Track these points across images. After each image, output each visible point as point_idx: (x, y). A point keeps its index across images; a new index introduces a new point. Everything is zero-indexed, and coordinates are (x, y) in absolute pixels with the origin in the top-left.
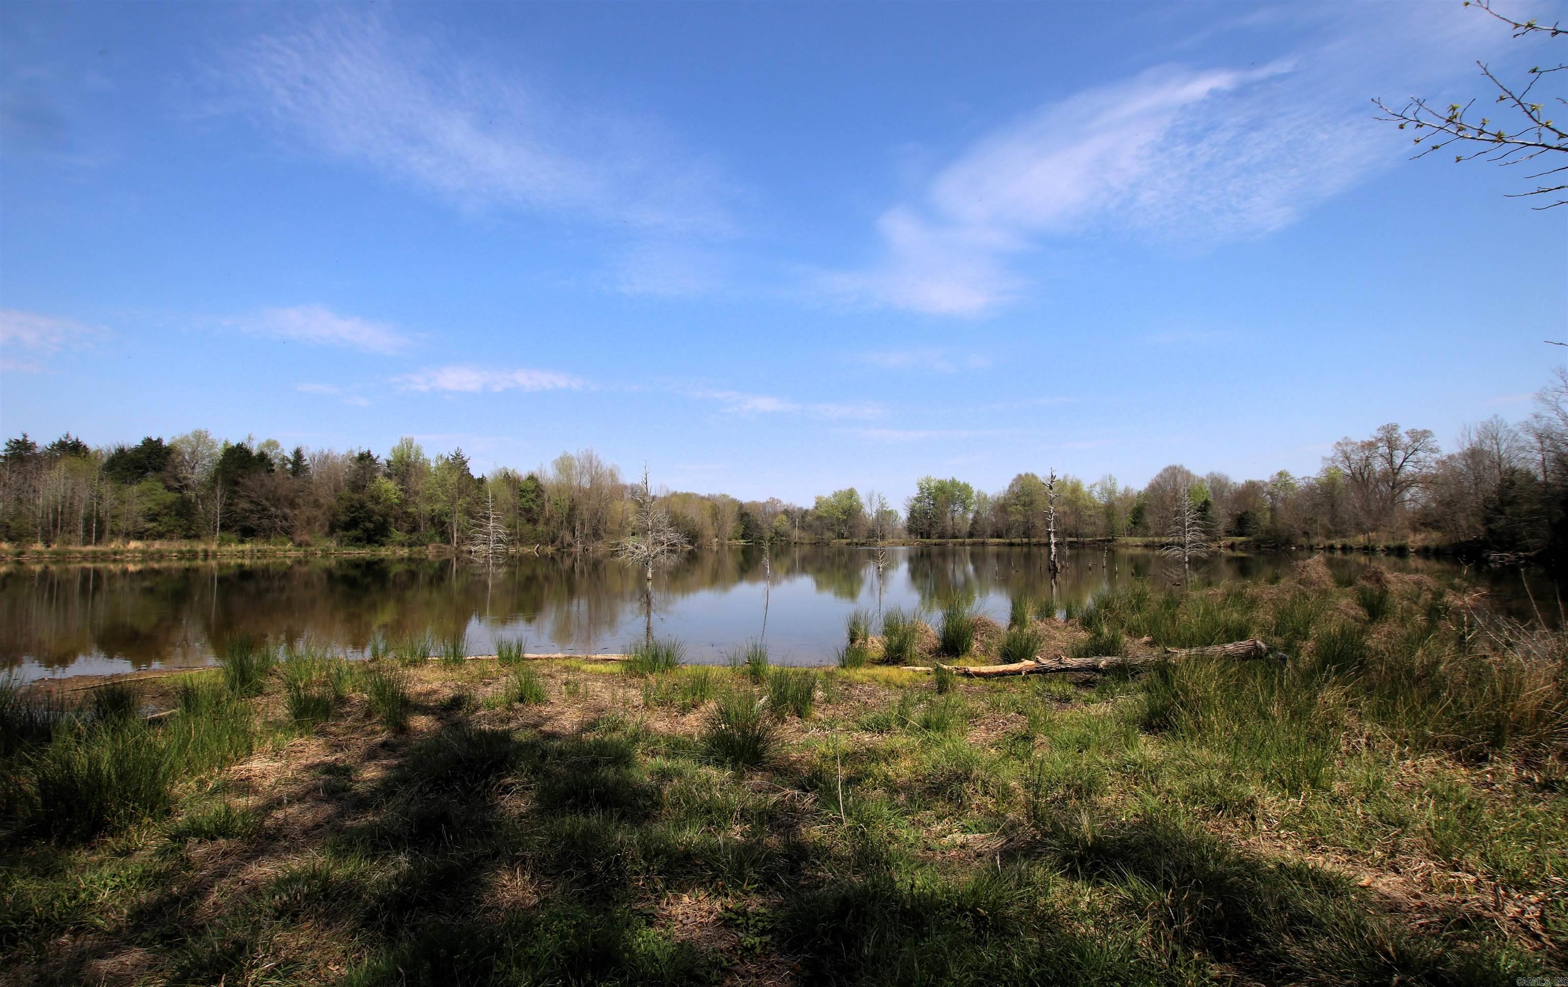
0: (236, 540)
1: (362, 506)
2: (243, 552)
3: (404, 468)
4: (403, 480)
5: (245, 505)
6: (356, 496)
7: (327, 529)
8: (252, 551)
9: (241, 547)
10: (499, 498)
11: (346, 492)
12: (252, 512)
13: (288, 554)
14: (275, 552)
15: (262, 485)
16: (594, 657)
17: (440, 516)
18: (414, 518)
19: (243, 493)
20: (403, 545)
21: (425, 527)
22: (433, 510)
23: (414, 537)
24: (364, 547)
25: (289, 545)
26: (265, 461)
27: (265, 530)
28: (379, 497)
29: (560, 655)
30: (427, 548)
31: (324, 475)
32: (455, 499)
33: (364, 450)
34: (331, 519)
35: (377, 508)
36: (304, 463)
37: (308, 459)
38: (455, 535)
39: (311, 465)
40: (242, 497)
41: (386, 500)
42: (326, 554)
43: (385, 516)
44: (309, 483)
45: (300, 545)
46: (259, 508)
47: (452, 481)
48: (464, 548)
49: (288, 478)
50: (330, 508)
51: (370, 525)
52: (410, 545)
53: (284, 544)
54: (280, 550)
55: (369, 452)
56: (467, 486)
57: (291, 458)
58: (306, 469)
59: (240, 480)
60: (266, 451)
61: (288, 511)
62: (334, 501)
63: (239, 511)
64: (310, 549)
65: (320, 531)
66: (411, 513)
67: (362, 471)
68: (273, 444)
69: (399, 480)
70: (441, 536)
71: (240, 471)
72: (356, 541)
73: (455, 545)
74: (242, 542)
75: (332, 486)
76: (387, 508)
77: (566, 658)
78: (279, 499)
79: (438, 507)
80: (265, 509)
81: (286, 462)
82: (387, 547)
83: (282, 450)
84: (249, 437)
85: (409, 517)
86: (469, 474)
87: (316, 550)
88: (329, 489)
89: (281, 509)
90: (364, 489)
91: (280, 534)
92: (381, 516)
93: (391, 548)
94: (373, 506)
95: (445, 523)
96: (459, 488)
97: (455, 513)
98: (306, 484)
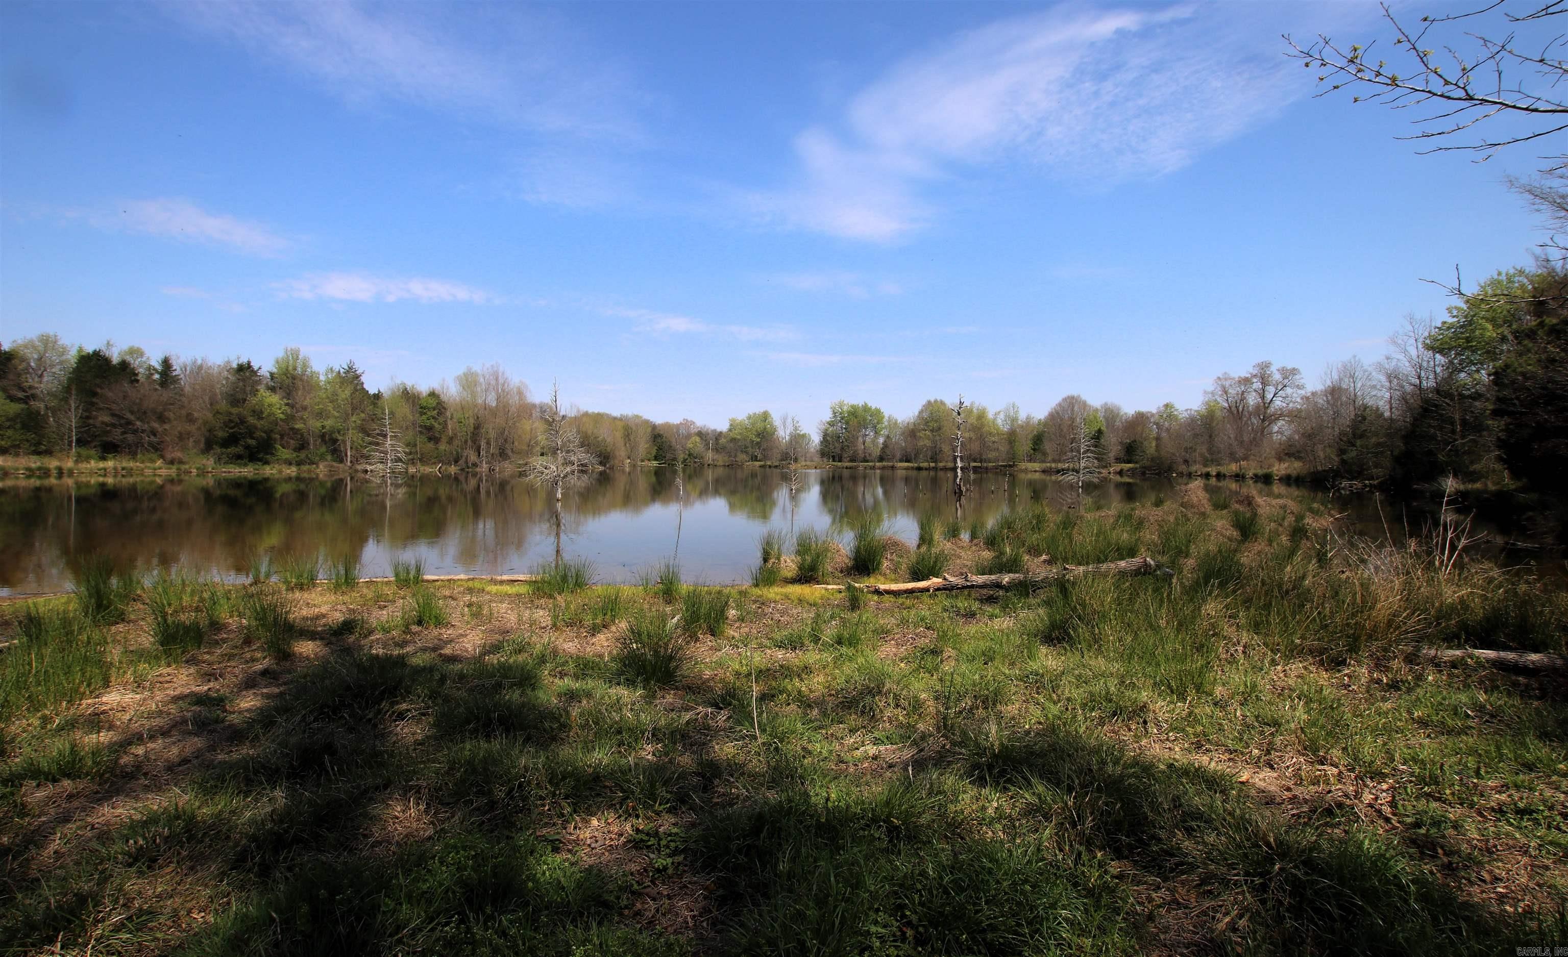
0: (96, 457)
1: (242, 421)
2: (105, 469)
3: (290, 380)
4: (289, 394)
5: (107, 419)
6: (235, 411)
7: (202, 445)
8: (115, 469)
9: (101, 465)
10: (397, 416)
11: (223, 405)
12: (114, 425)
13: (158, 472)
14: (143, 470)
15: (125, 397)
16: (499, 578)
17: (332, 432)
18: (302, 435)
19: (102, 405)
20: (290, 464)
21: (315, 445)
22: (323, 427)
23: (303, 455)
24: (245, 465)
25: (159, 463)
26: (128, 370)
27: (130, 446)
28: (262, 412)
29: (462, 576)
30: (318, 467)
31: (197, 387)
32: (347, 415)
33: (243, 360)
34: (207, 434)
35: (259, 424)
36: (174, 374)
37: (178, 369)
38: (349, 454)
39: (182, 376)
40: (100, 409)
41: (269, 415)
42: (202, 472)
43: (269, 432)
44: (181, 395)
45: (172, 462)
46: (123, 421)
47: (344, 396)
48: (359, 467)
49: (156, 390)
50: (205, 423)
51: (252, 442)
52: (299, 464)
53: (153, 461)
54: (149, 468)
55: (249, 363)
56: (362, 402)
57: (159, 368)
58: (176, 380)
59: (99, 390)
60: (128, 358)
61: (156, 425)
62: (210, 416)
63: (98, 424)
64: (183, 467)
65: (195, 447)
66: (298, 430)
67: (241, 384)
68: (136, 352)
69: (284, 394)
70: (333, 454)
71: (98, 381)
72: (237, 459)
73: (349, 464)
74: (103, 458)
75: (207, 399)
76: (271, 423)
77: (469, 580)
78: (145, 413)
79: (329, 423)
80: (129, 423)
81: (152, 372)
82: (272, 466)
83: (148, 358)
84: (108, 343)
85: (296, 433)
86: (364, 389)
87: (190, 468)
88: (204, 402)
89: (148, 423)
90: (244, 403)
91: (148, 451)
92: (265, 432)
93: (276, 466)
94: (255, 421)
95: (338, 440)
96: (352, 403)
97: (348, 430)
98: (177, 397)
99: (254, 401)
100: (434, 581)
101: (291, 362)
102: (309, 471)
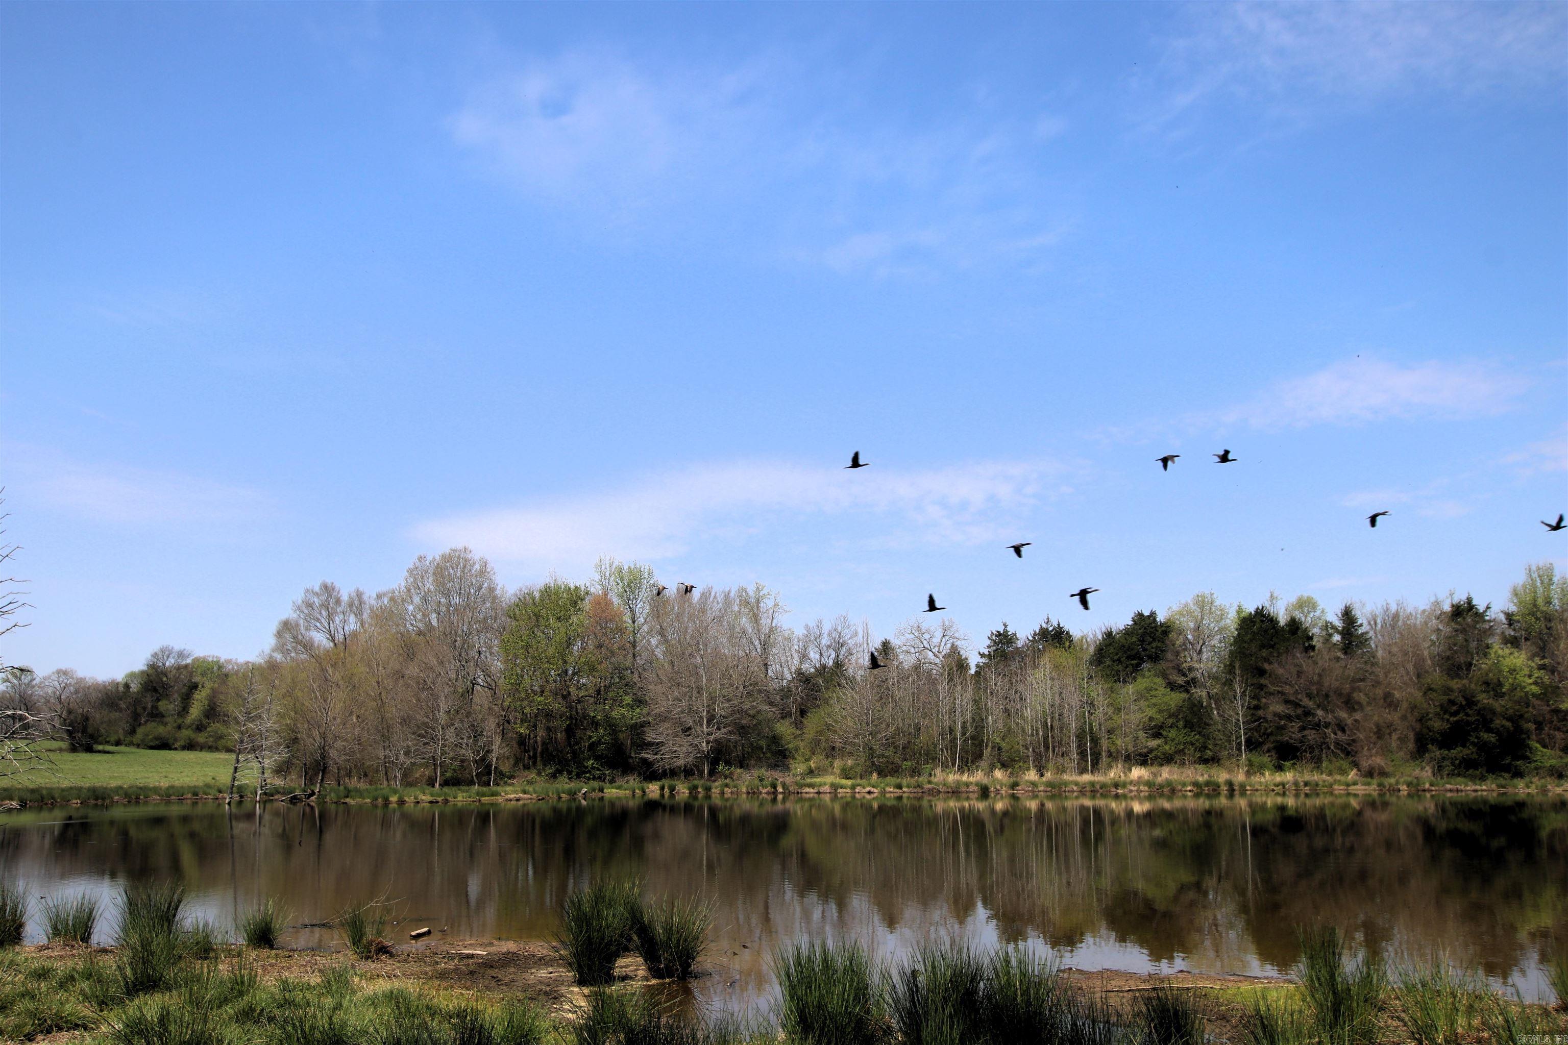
0: (1270, 766)
1: (1470, 702)
2: (1283, 785)
3: (1542, 624)
4: (1543, 649)
5: (1278, 708)
7: (1411, 745)
8: (1296, 784)
9: (1278, 778)
12: (1289, 718)
13: (1353, 789)
14: (1331, 786)
15: (1299, 674)
19: (1272, 688)
20: (1561, 777)
24: (1483, 779)
25: (1352, 775)
26: (1300, 633)
27: (1311, 749)
28: (1500, 684)
31: (1395, 649)
33: (1460, 597)
35: (1498, 705)
36: (1360, 632)
37: (1365, 623)
39: (1371, 634)
40: (1271, 694)
41: (1514, 688)
42: (1416, 791)
43: (1516, 719)
44: (1373, 664)
45: (1370, 774)
46: (1299, 711)
49: (1338, 659)
50: (1413, 707)
51: (1491, 738)
53: (1343, 772)
54: (1339, 782)
55: (1469, 601)
57: (1339, 624)
58: (1363, 640)
59: (1266, 666)
60: (1298, 615)
61: (1343, 715)
62: (1419, 695)
63: (1270, 717)
64: (1387, 782)
65: (1400, 749)
67: (1461, 637)
68: (1306, 604)
69: (1535, 649)
71: (1264, 653)
72: (1468, 765)
74: (1280, 768)
75: (1410, 667)
76: (1518, 702)
78: (1327, 696)
80: (1308, 713)
81: (1331, 631)
82: (1527, 779)
83: (1323, 611)
84: (1272, 596)
87: (1397, 783)
88: (1408, 673)
89: (1333, 712)
90: (1468, 669)
91: (1336, 755)
92: (1509, 719)
93: (1535, 780)
94: (1491, 701)
98: (1368, 668)
99: (1484, 664)
101: (1540, 590)
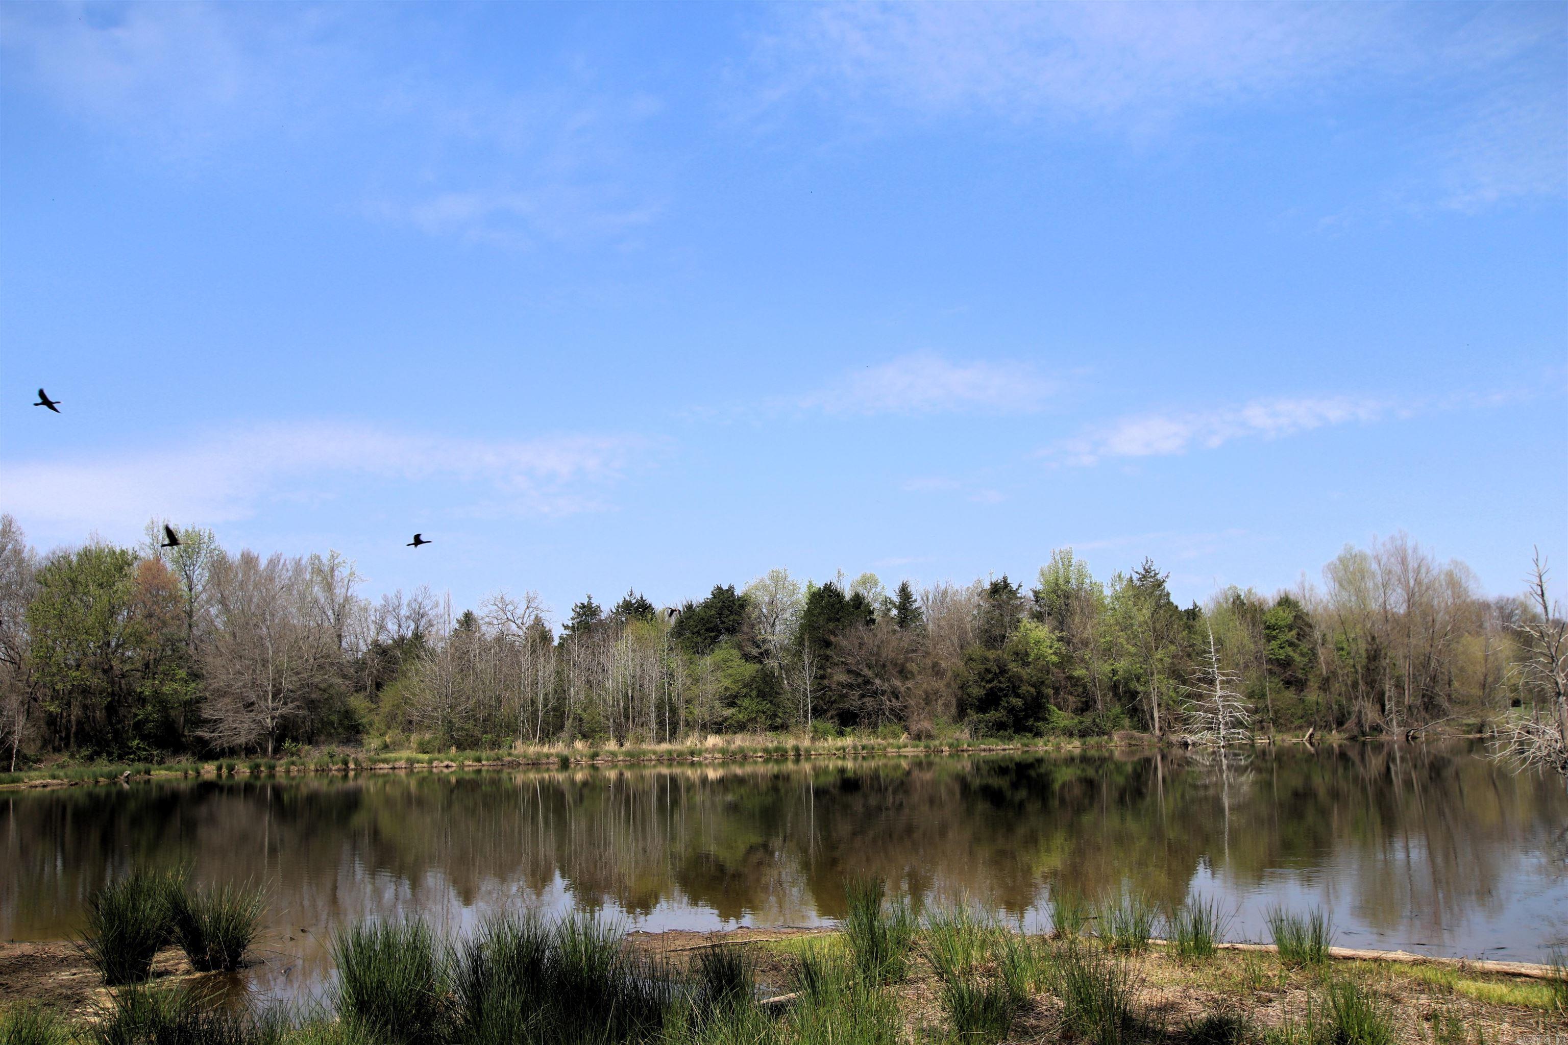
0: (833, 732)
1: (1003, 671)
2: (844, 749)
3: (1062, 601)
4: (1061, 623)
5: (841, 677)
6: (991, 654)
7: (953, 710)
8: (855, 748)
9: (840, 742)
10: (1227, 644)
12: (850, 686)
13: (903, 752)
14: (885, 749)
15: (861, 645)
16: (1478, 965)
17: (1127, 681)
18: (1085, 687)
19: (836, 659)
20: (1071, 735)
21: (1105, 703)
22: (1114, 672)
23: (1088, 719)
24: (1010, 739)
25: (904, 738)
26: (862, 608)
27: (869, 715)
28: (1027, 654)
29: (1400, 955)
30: (1111, 739)
31: (943, 623)
32: (1149, 649)
33: (997, 577)
35: (1025, 672)
36: (914, 606)
37: (919, 599)
38: (1156, 715)
39: (924, 609)
40: (836, 664)
41: (1037, 658)
42: (957, 751)
43: (1038, 685)
44: (924, 637)
45: (918, 737)
46: (860, 680)
47: (1141, 619)
48: (1174, 738)
49: (894, 631)
50: (956, 676)
51: (1018, 702)
52: (1083, 734)
53: (896, 736)
54: (892, 746)
55: (1005, 580)
56: (1169, 625)
57: (896, 599)
58: (917, 614)
59: (832, 638)
60: (862, 591)
61: (897, 683)
62: (961, 664)
63: (834, 686)
64: (933, 744)
65: (944, 713)
66: (1079, 679)
68: (868, 581)
69: (1055, 623)
70: (1131, 717)
71: (831, 626)
72: (999, 727)
73: (1157, 732)
74: (841, 734)
75: (956, 641)
76: (1041, 670)
77: (1415, 963)
78: (884, 666)
79: (1122, 665)
80: (867, 682)
81: (889, 606)
82: (1045, 738)
83: (883, 588)
85: (1076, 685)
86: (1169, 603)
87: (941, 745)
88: (953, 645)
90: (1002, 641)
91: (890, 721)
92: (1033, 686)
93: (1052, 738)
94: (1019, 669)
95: (1138, 693)
96: (1154, 629)
97: (1152, 674)
98: (920, 640)
100: (1347, 958)
101: (1061, 572)
102: (1099, 746)
